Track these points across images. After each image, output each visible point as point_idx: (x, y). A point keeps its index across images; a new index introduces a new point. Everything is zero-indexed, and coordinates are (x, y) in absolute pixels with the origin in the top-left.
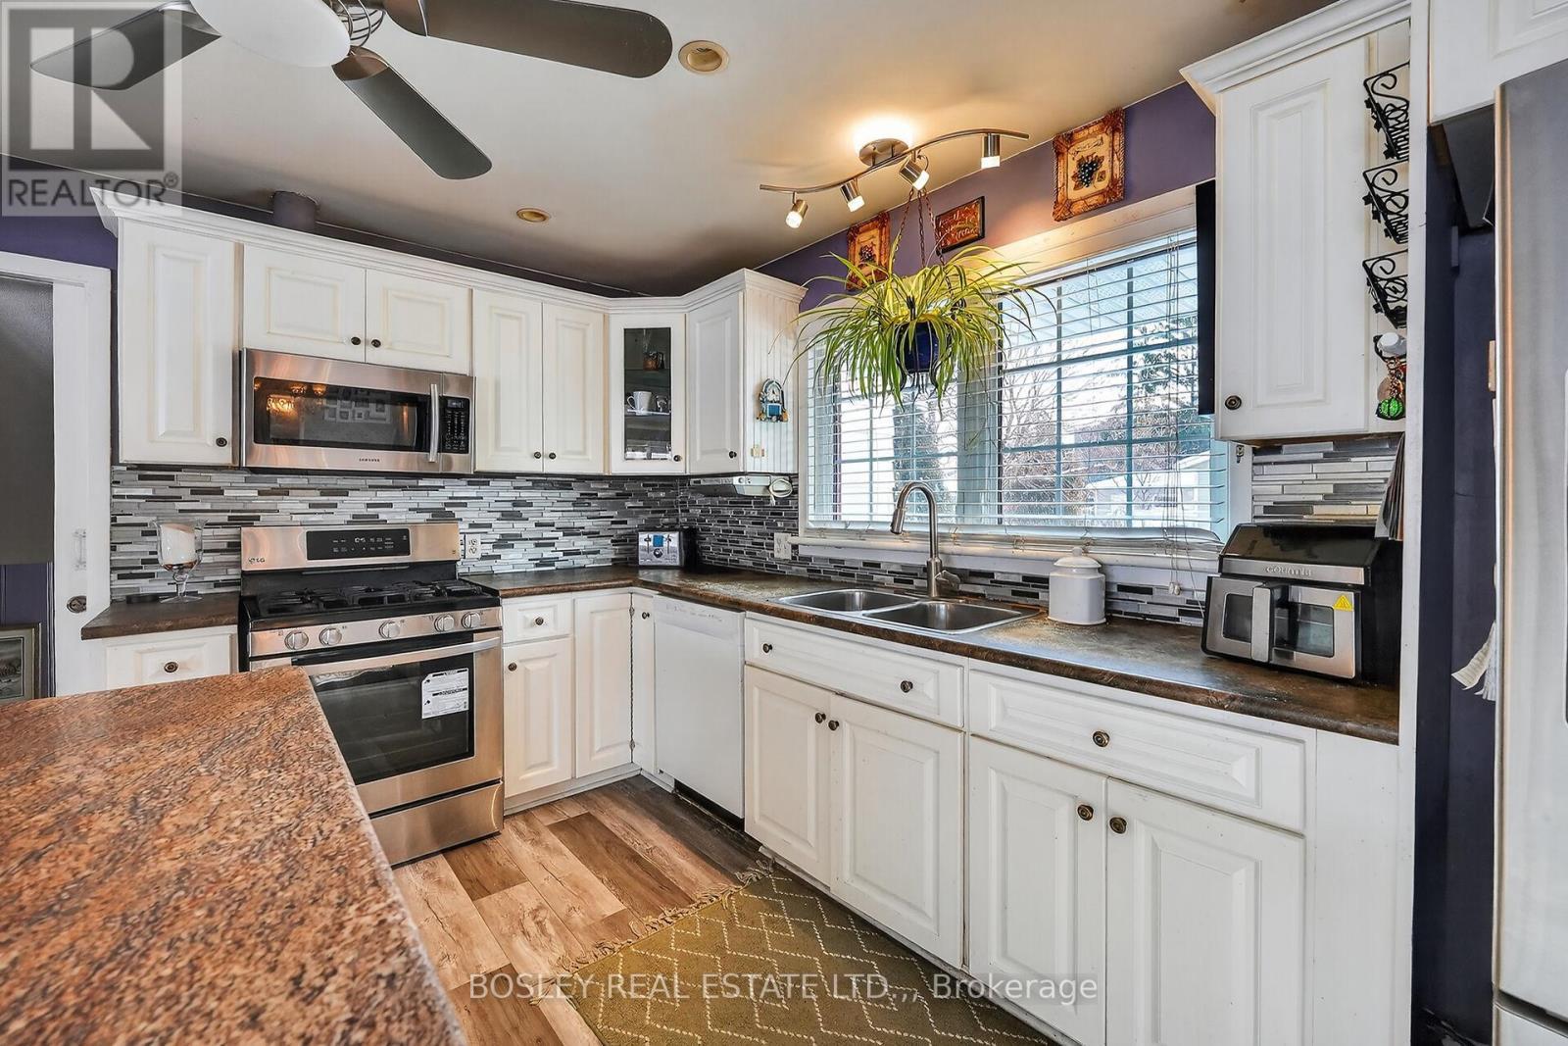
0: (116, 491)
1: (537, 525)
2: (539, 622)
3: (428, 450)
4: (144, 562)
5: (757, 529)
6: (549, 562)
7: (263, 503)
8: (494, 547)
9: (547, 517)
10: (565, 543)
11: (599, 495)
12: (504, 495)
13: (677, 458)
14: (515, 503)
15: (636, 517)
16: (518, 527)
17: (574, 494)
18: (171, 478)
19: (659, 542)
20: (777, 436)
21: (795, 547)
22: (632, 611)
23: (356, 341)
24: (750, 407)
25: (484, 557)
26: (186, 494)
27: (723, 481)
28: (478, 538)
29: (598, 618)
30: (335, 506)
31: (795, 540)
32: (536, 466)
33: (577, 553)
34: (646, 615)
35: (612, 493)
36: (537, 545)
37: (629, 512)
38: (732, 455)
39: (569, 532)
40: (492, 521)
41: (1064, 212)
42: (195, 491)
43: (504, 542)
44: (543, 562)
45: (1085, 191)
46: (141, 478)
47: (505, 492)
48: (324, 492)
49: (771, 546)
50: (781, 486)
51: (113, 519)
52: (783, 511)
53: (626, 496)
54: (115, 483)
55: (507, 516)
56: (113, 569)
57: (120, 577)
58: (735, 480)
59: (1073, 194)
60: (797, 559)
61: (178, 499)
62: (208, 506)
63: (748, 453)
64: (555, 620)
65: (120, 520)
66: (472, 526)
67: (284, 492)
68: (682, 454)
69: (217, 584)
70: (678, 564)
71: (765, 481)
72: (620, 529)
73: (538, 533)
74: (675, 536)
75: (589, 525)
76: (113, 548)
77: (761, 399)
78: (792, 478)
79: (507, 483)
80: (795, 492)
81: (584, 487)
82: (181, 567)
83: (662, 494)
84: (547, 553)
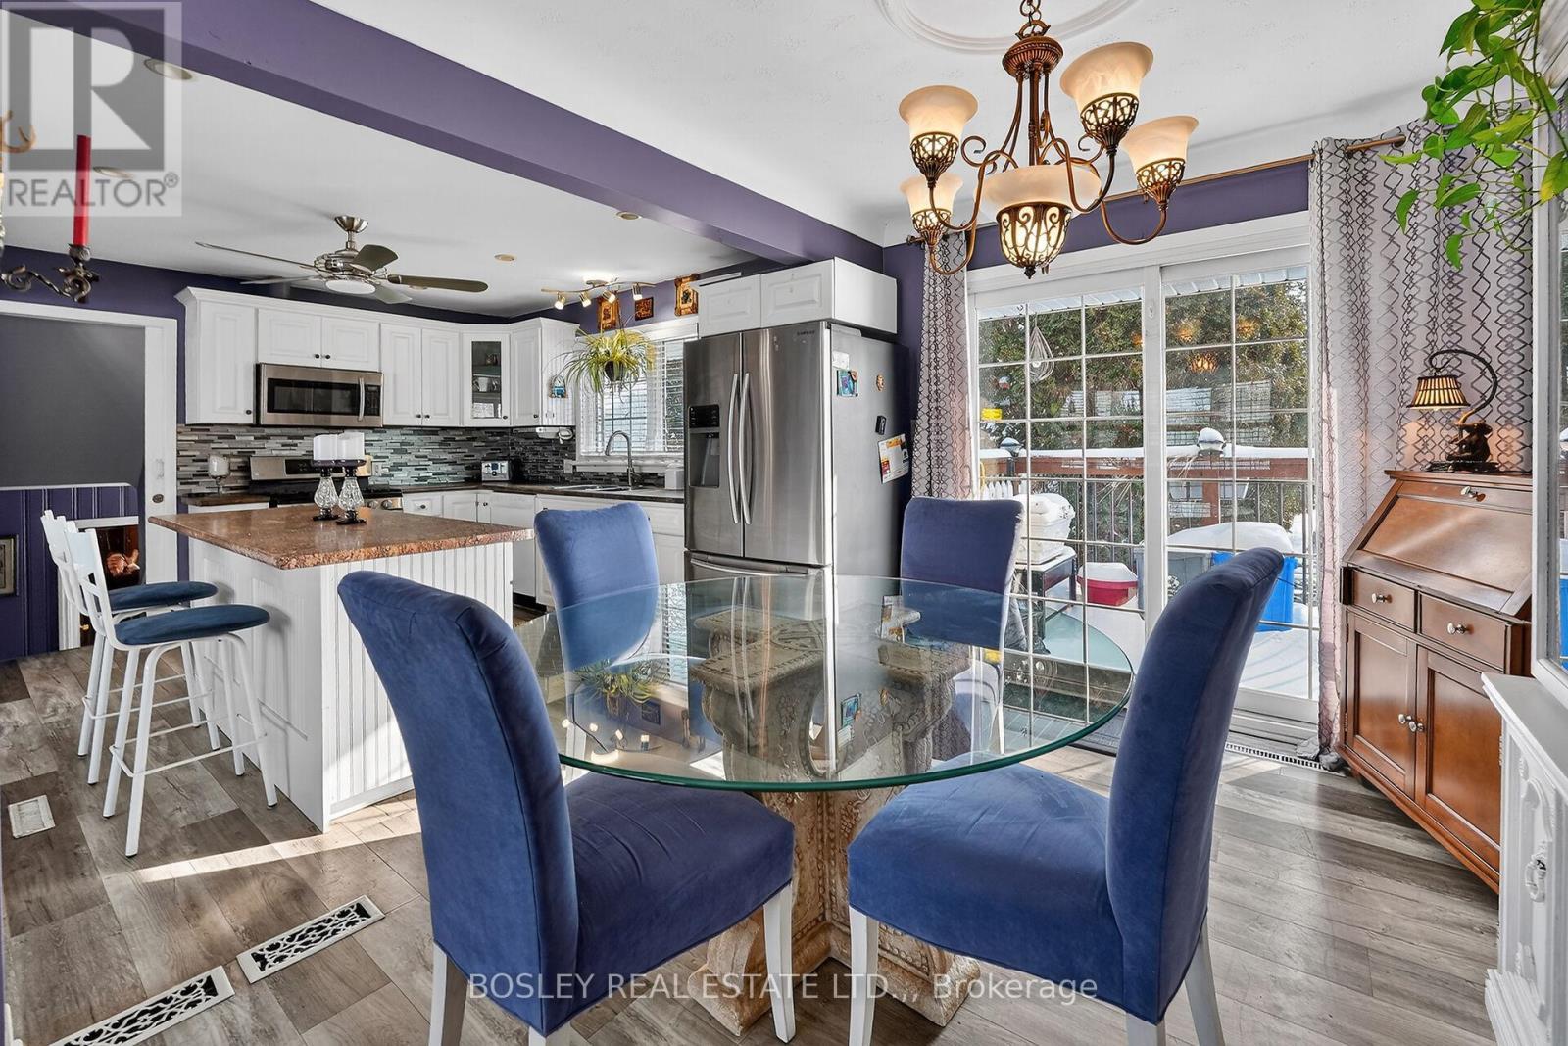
0: (180, 438)
1: (416, 457)
2: (423, 507)
3: (358, 414)
4: (194, 475)
5: (555, 457)
6: (425, 479)
7: (257, 444)
8: (390, 470)
9: (423, 452)
10: (433, 468)
11: (457, 439)
12: (395, 439)
13: (505, 417)
14: (402, 444)
15: (479, 451)
16: (404, 458)
17: (439, 438)
18: (208, 430)
19: (495, 467)
20: (562, 405)
21: (575, 467)
22: (477, 504)
23: (317, 356)
24: (545, 390)
25: (384, 476)
26: (215, 438)
27: (530, 430)
28: (380, 464)
29: (457, 506)
30: (296, 445)
31: (574, 463)
32: (418, 422)
33: (442, 474)
34: (486, 504)
35: (464, 438)
36: (416, 469)
37: (477, 449)
38: (536, 416)
39: (436, 461)
40: (389, 455)
41: (679, 313)
42: (220, 437)
43: (396, 467)
44: (420, 479)
45: (686, 305)
46: (192, 430)
47: (396, 437)
48: (290, 438)
49: (562, 467)
50: (565, 434)
51: (178, 451)
52: (569, 447)
53: (474, 439)
54: (179, 433)
55: (396, 451)
56: (178, 479)
57: (182, 484)
58: (537, 430)
59: (683, 306)
60: (576, 474)
61: (212, 442)
62: (227, 446)
63: (544, 416)
64: (432, 507)
65: (181, 453)
66: (376, 457)
67: (267, 438)
68: (508, 415)
69: (232, 489)
70: (507, 479)
71: (556, 430)
72: (470, 461)
73: (416, 461)
74: (505, 463)
75: (449, 457)
76: (178, 468)
77: (551, 386)
78: (572, 428)
79: (398, 432)
80: (574, 436)
81: (446, 436)
82: (221, 477)
83: (498, 438)
84: (423, 474)
